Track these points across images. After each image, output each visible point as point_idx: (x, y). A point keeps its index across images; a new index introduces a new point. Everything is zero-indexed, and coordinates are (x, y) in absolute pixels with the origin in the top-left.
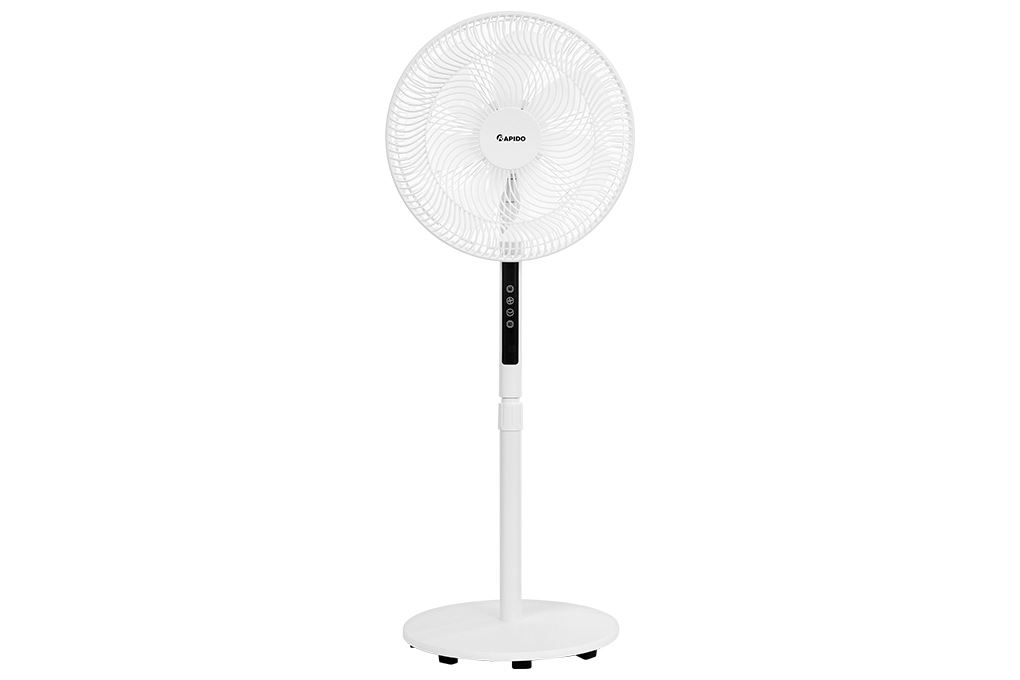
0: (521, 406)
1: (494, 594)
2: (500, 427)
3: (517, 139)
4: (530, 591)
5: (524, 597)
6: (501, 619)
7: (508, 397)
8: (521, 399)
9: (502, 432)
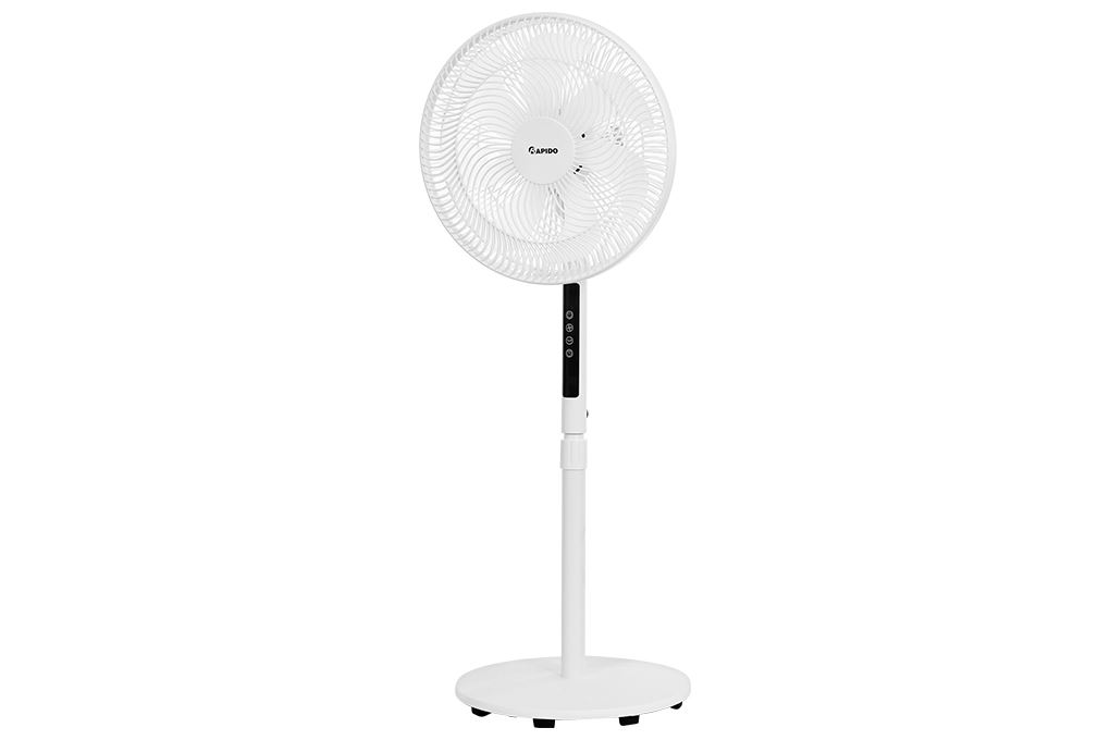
0: (585, 443)
1: (555, 651)
2: (562, 467)
3: (550, 151)
4: (593, 648)
5: (587, 653)
6: (562, 676)
7: (571, 434)
8: (585, 436)
9: (564, 471)
